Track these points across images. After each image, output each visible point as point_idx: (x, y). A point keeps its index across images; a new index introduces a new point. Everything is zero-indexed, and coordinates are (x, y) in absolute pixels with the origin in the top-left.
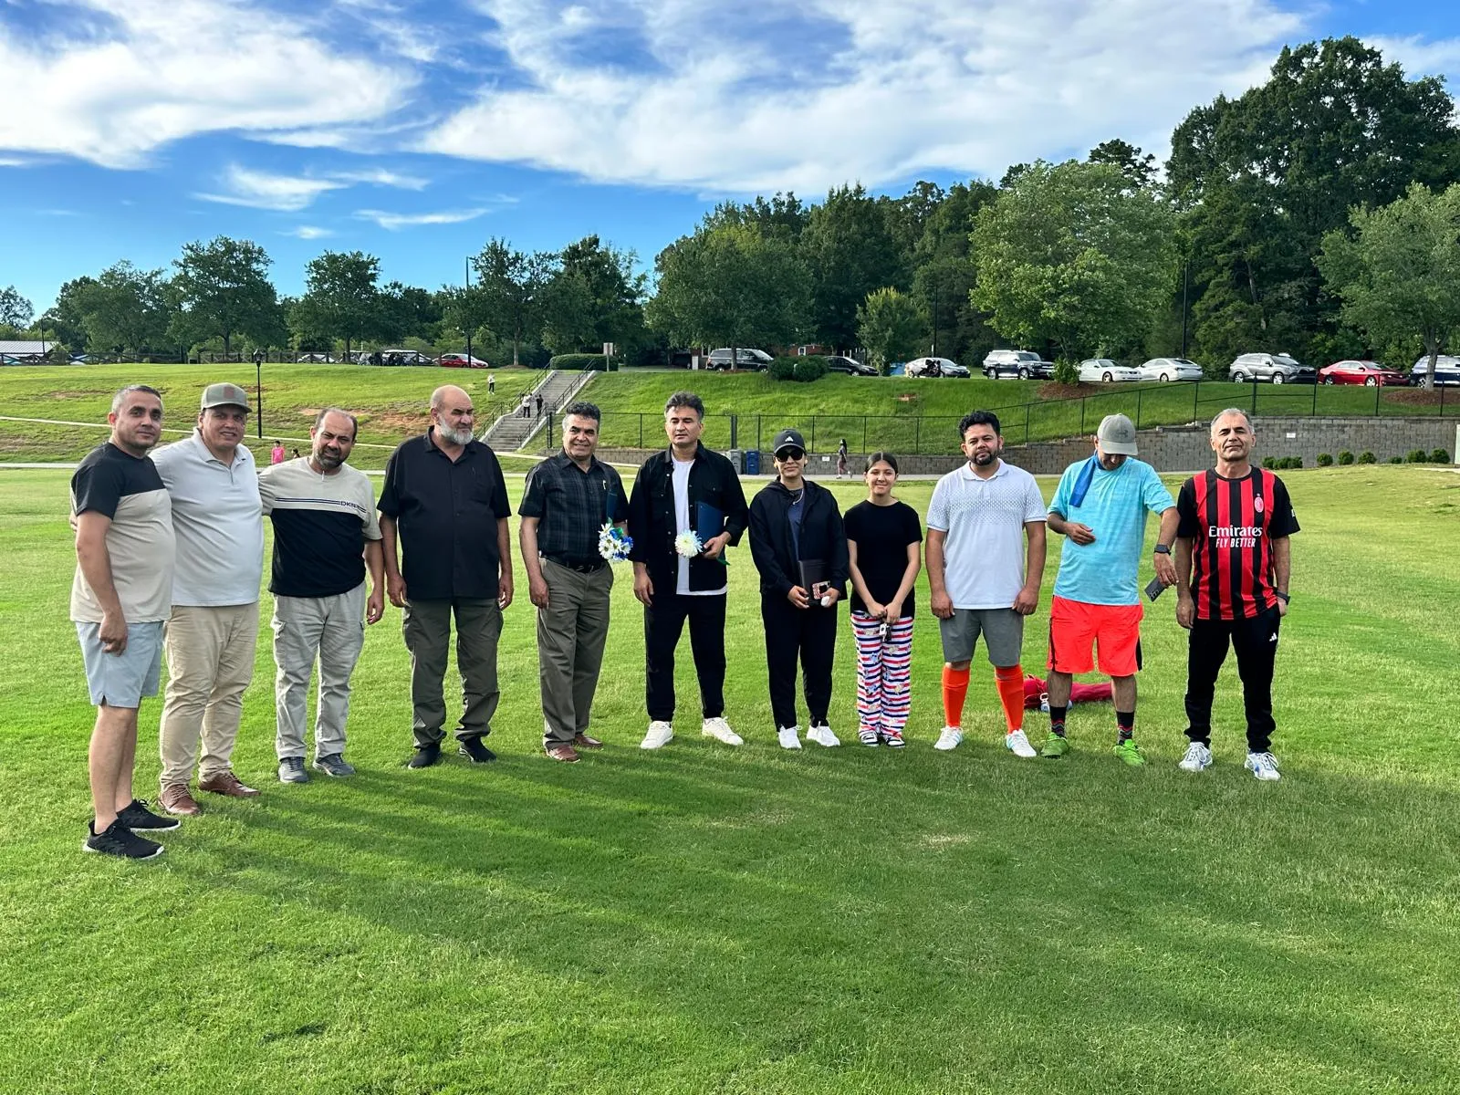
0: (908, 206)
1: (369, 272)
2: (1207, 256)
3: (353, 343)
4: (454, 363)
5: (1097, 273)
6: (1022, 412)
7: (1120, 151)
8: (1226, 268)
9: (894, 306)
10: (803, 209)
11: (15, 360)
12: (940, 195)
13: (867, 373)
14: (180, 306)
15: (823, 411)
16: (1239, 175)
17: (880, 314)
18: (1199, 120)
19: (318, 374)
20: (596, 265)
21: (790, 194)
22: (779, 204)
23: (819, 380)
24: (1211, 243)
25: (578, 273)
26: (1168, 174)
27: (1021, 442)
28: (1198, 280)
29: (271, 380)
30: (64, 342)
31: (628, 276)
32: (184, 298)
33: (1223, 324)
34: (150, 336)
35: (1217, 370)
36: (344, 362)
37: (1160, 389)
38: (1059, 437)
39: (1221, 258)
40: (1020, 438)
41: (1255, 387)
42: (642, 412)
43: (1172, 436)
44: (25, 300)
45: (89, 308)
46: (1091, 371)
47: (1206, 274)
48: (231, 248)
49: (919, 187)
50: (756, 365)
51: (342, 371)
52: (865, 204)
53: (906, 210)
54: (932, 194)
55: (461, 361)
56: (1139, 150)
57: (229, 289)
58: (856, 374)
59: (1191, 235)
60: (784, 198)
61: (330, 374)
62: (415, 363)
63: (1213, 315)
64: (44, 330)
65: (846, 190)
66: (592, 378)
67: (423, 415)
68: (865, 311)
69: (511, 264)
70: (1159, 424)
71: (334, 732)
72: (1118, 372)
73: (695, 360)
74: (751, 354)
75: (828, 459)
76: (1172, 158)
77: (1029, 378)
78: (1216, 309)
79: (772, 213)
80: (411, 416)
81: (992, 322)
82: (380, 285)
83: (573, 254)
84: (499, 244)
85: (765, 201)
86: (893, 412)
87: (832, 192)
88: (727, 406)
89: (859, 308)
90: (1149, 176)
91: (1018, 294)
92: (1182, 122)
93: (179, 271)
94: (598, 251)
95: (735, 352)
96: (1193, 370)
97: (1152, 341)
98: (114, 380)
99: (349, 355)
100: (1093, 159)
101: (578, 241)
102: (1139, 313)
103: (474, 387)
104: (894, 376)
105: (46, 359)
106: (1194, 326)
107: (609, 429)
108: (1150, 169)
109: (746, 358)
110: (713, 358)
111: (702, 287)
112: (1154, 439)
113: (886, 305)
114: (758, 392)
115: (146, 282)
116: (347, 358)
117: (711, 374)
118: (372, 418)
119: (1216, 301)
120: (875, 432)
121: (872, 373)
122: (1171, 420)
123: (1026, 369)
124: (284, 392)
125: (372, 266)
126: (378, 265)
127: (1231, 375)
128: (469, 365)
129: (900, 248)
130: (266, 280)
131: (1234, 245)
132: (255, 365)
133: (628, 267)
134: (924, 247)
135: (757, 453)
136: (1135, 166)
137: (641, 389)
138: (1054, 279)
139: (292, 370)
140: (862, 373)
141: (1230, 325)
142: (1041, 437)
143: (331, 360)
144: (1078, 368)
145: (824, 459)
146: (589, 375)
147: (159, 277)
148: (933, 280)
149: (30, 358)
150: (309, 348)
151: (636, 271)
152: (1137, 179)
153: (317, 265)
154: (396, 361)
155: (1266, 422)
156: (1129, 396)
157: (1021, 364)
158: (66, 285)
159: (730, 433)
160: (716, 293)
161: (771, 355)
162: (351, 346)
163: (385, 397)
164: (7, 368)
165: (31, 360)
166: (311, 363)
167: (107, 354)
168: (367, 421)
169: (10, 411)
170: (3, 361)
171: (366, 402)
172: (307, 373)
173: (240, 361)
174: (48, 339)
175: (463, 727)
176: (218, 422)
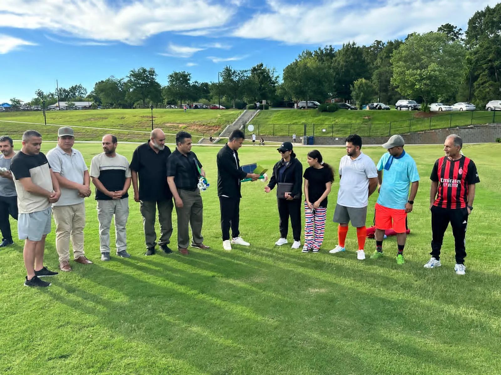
0: (372, 49)
1: (188, 78)
2: (479, 65)
4: (215, 108)
5: (436, 72)
6: (408, 122)
7: (449, 28)
8: (486, 70)
9: (364, 85)
10: (335, 51)
11: (80, 108)
12: (383, 45)
13: (354, 109)
14: (130, 90)
15: (337, 122)
16: (493, 35)
17: (359, 88)
18: (479, 15)
19: (172, 112)
20: (262, 73)
21: (331, 46)
22: (326, 50)
23: (336, 112)
24: (481, 61)
25: (256, 76)
26: (466, 36)
27: (408, 132)
28: (476, 74)
29: (157, 114)
30: (96, 102)
31: (273, 77)
32: (131, 87)
33: (485, 90)
34: (120, 100)
35: (482, 106)
36: (180, 108)
37: (460, 114)
38: (421, 131)
39: (484, 66)
40: (407, 131)
41: (494, 113)
42: (275, 123)
43: (462, 130)
44: (85, 88)
45: (102, 91)
46: (434, 107)
47: (479, 72)
48: (145, 71)
49: (376, 42)
50: (315, 107)
51: (179, 111)
52: (356, 49)
53: (371, 51)
54: (380, 45)
55: (217, 107)
56: (456, 27)
57: (144, 84)
58: (349, 109)
59: (473, 58)
60: (329, 48)
61: (175, 112)
62: (202, 108)
63: (481, 86)
64: (90, 98)
65: (349, 44)
66: (258, 112)
67: (204, 125)
68: (353, 87)
69: (232, 74)
70: (458, 126)
71: (123, 243)
72: (444, 108)
73: (296, 105)
74: (313, 103)
75: (338, 139)
76: (468, 30)
77: (412, 110)
78: (482, 84)
79: (324, 53)
80: (200, 125)
81: (398, 90)
82: (191, 82)
83: (254, 70)
84: (228, 68)
85: (322, 49)
86: (361, 122)
87: (344, 45)
88: (303, 121)
89: (351, 86)
90: (460, 36)
91: (408, 80)
92: (472, 16)
93: (128, 79)
94: (262, 68)
95: (307, 103)
96: (472, 107)
97: (458, 96)
98: (109, 114)
100: (439, 30)
101: (256, 65)
102: (452, 86)
103: (220, 116)
104: (364, 109)
105: (90, 108)
106: (474, 91)
107: (263, 129)
108: (460, 34)
109: (311, 104)
110: (300, 104)
111: (296, 80)
112: (456, 132)
113: (361, 84)
114: (314, 116)
115: (119, 82)
116: (181, 107)
117: (299, 110)
118: (188, 126)
119: (483, 81)
120: (355, 129)
121: (356, 109)
122: (463, 125)
123: (411, 106)
124: (161, 118)
125: (189, 76)
126: (190, 76)
127: (486, 108)
128: (219, 108)
129: (368, 64)
130: (156, 81)
131: (490, 61)
132: (151, 109)
133: (273, 74)
134: (377, 64)
135: (313, 137)
136: (454, 33)
137: (275, 116)
138: (420, 75)
139: (164, 111)
140: (352, 109)
141: (488, 90)
142: (415, 131)
143: (176, 107)
144: (430, 106)
145: (336, 139)
146: (258, 111)
147: (123, 81)
148: (380, 75)
149: (84, 107)
150: (169, 103)
151: (275, 75)
152: (455, 38)
153: (171, 76)
154: (196, 107)
155: (498, 125)
156: (447, 116)
157: (409, 105)
158: (97, 83)
159: (304, 130)
160: (301, 82)
161: (320, 103)
162: (182, 102)
163: (192, 119)
164: (77, 110)
165: (85, 108)
166: (170, 108)
167: (107, 106)
168: (186, 127)
169: (77, 124)
170: (76, 108)
171: (186, 121)
172: (168, 112)
173: (148, 108)
174: (91, 101)
175: (161, 241)
176: (64, 141)
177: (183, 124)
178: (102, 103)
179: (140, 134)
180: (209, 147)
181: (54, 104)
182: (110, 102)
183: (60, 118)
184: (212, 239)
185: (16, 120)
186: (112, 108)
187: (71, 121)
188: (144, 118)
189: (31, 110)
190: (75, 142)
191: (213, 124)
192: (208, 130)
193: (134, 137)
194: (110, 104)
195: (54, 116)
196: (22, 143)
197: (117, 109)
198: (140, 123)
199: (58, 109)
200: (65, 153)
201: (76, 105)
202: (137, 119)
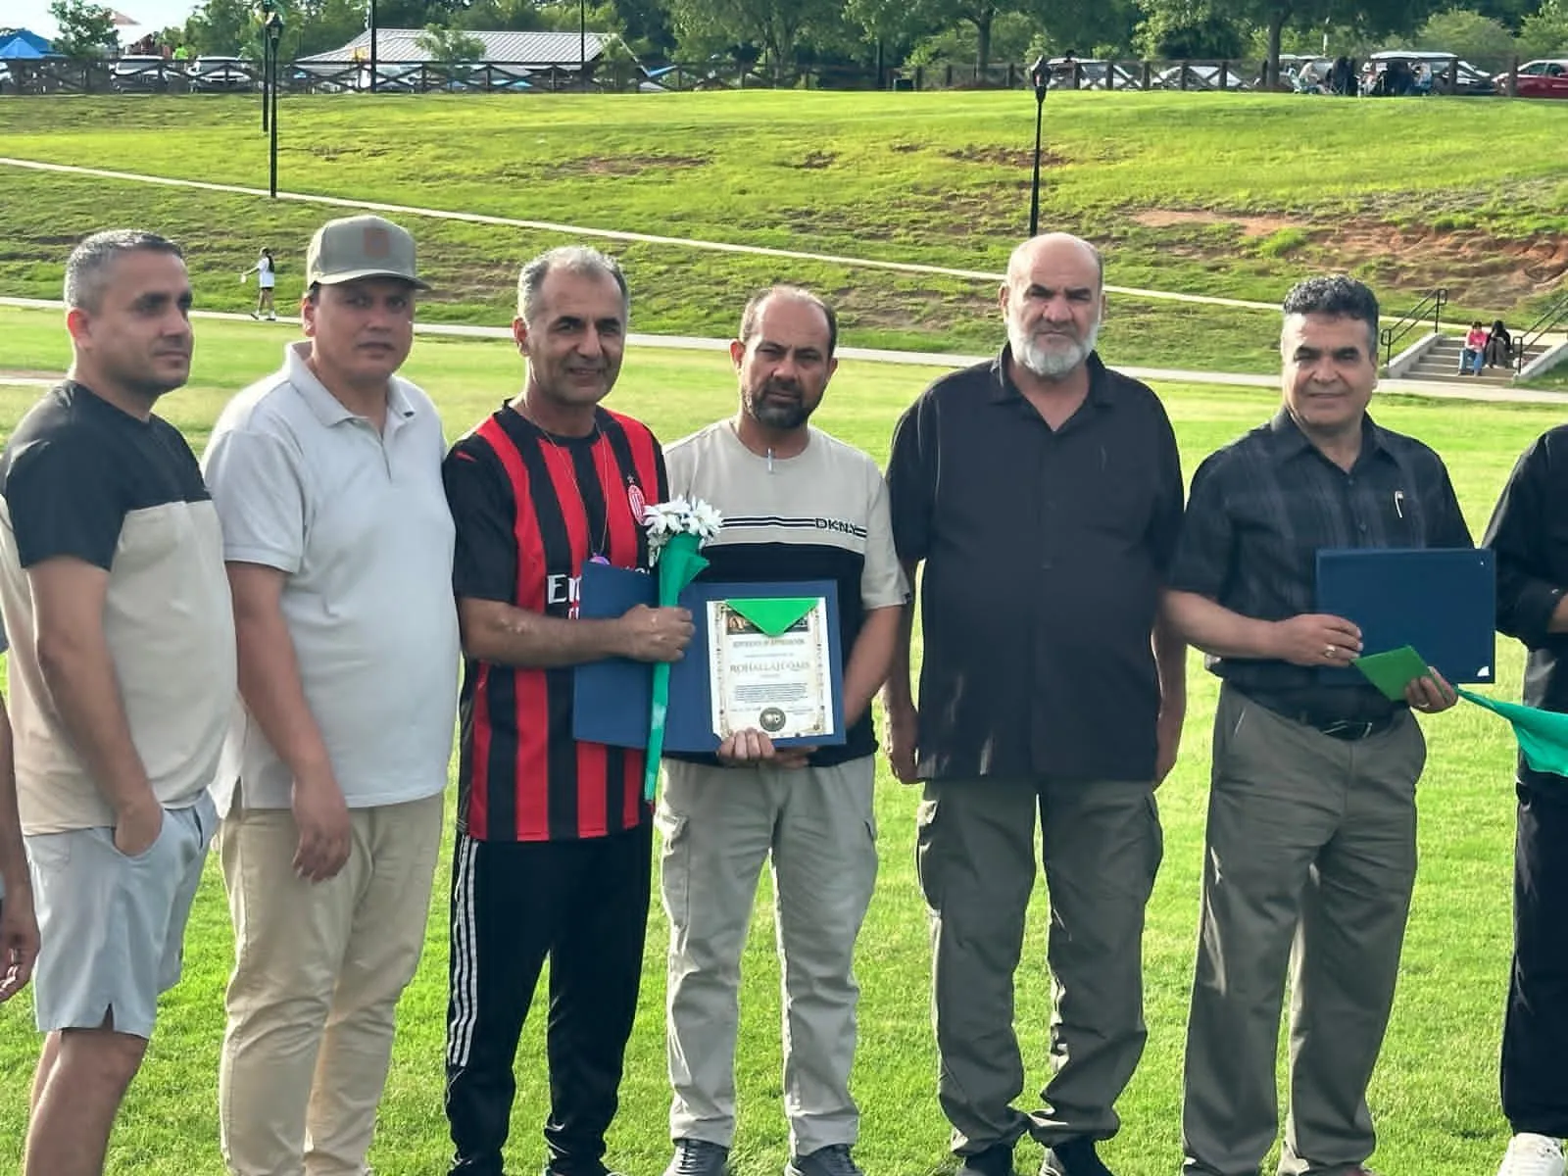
3: (1290, 37)
11: (515, 78)
19: (1191, 119)
29: (1074, 133)
30: (630, 35)
36: (1263, 87)
51: (1250, 112)
61: (1220, 119)
62: (1445, 86)
64: (594, 3)
67: (1447, 228)
71: (827, 1093)
80: (1416, 231)
98: (716, 131)
99: (1278, 67)
105: (585, 77)
116: (1272, 78)
118: (1313, 237)
124: (1103, 168)
132: (1030, 95)
139: (1127, 109)
143: (1232, 79)
149: (546, 73)
150: (1182, 48)
154: (1397, 80)
162: (1285, 42)
163: (1355, 179)
164: (497, 96)
165: (551, 79)
166: (1184, 88)
167: (716, 64)
168: (1299, 244)
169: (486, 201)
170: (490, 81)
171: (1303, 195)
172: (1167, 115)
173: (1012, 82)
174: (598, 28)
175: (1050, 1111)
176: (350, 319)
177: (1279, 214)
178: (672, 44)
179: (940, 286)
180: (1477, 412)
181: (339, 43)
182: (736, 37)
183: (375, 154)
184: (1428, 1138)
185: (78, 159)
186: (747, 85)
187: (449, 175)
188: (970, 164)
189: (181, 86)
190: (417, 327)
191: (1529, 224)
192: (1479, 272)
193: (887, 313)
194: (734, 49)
195: (333, 139)
196: (63, 323)
197: (776, 92)
198: (937, 199)
199: (366, 81)
200: (343, 414)
201: (490, 56)
202: (920, 168)
